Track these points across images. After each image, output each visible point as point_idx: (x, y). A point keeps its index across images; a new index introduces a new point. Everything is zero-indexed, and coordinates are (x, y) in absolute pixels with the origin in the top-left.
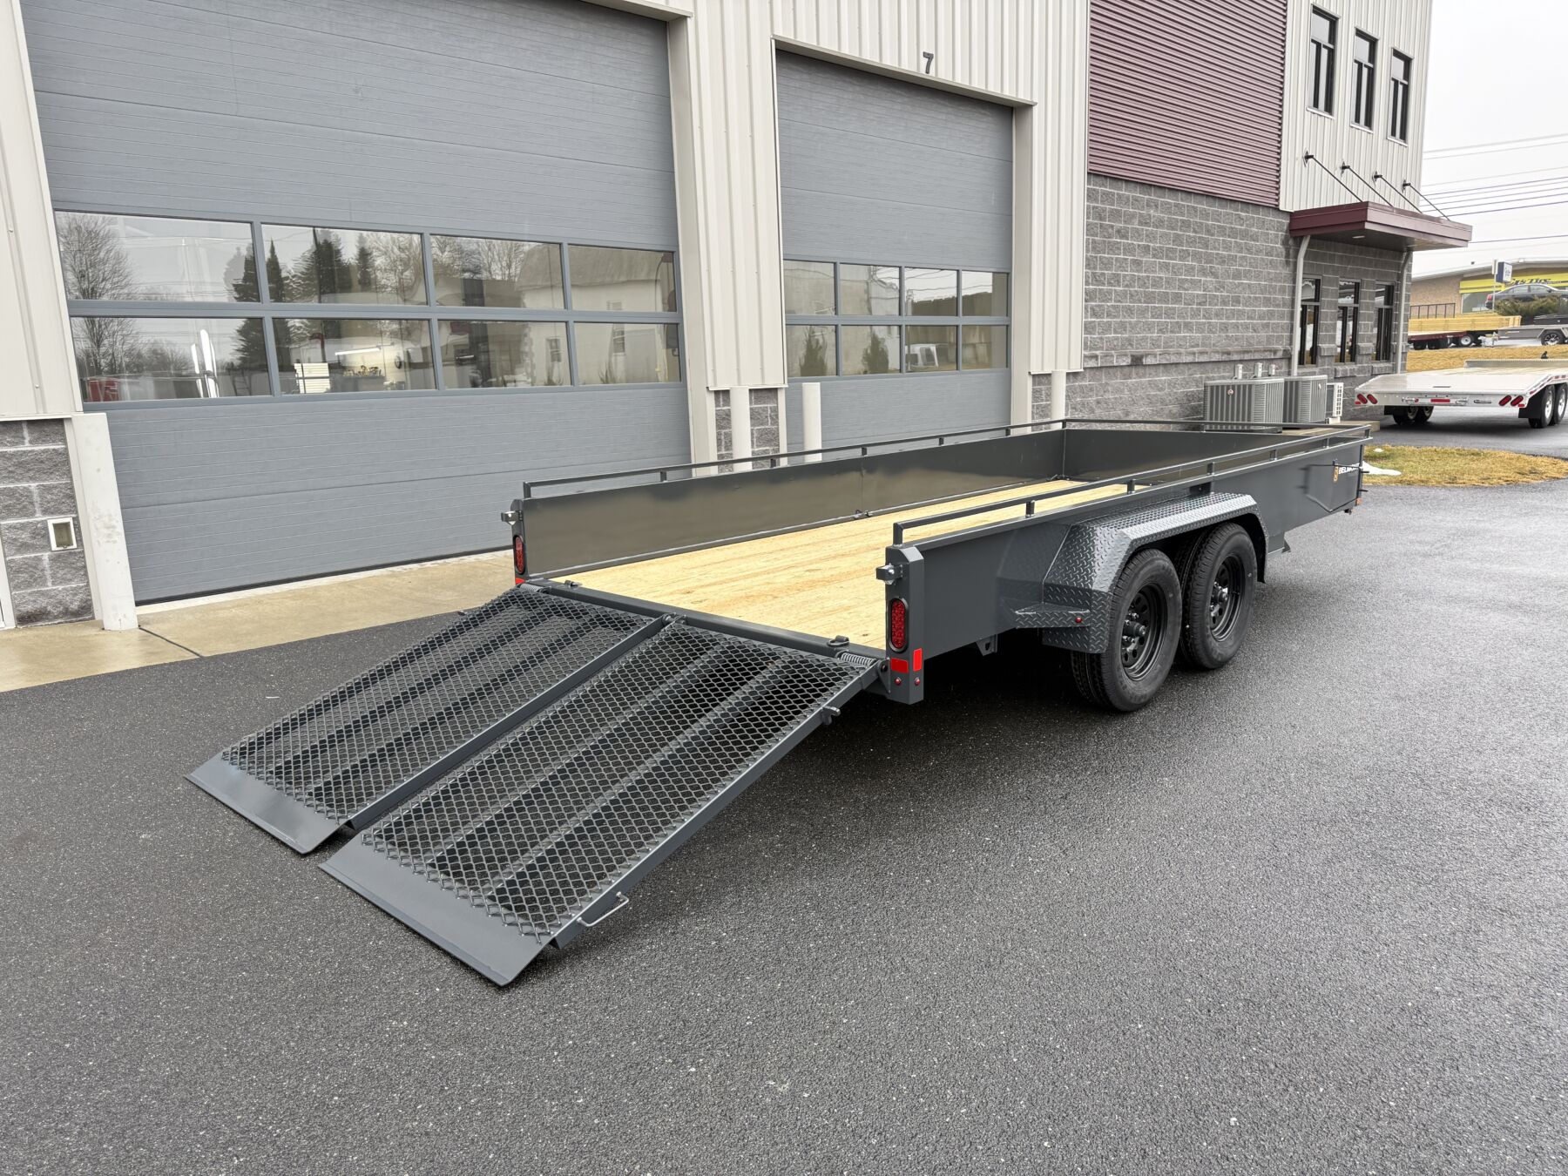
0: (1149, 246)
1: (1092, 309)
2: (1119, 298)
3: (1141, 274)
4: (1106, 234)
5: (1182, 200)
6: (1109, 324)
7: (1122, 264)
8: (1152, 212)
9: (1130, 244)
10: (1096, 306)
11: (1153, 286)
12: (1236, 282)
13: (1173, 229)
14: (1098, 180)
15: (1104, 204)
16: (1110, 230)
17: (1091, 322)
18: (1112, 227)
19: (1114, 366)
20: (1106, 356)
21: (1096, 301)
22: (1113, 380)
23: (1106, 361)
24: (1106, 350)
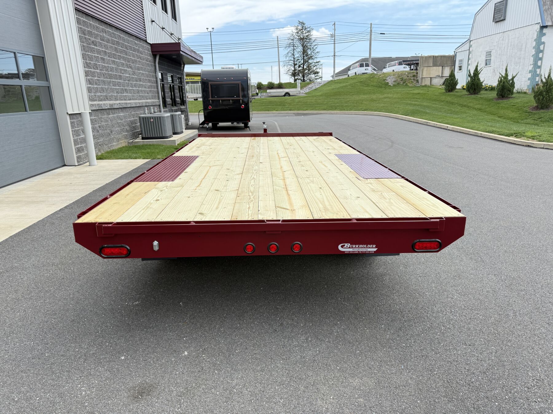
0: (106, 51)
1: (89, 80)
2: (99, 76)
3: (105, 65)
4: (88, 43)
5: (115, 31)
6: (97, 88)
7: (97, 59)
8: (104, 34)
9: (98, 50)
10: (91, 79)
11: (111, 71)
12: (139, 72)
13: (114, 45)
14: (81, 14)
15: (84, 27)
16: (89, 41)
17: (90, 87)
18: (90, 39)
19: (103, 109)
20: (99, 104)
21: (90, 77)
22: (103, 116)
23: (99, 107)
24: (98, 101)
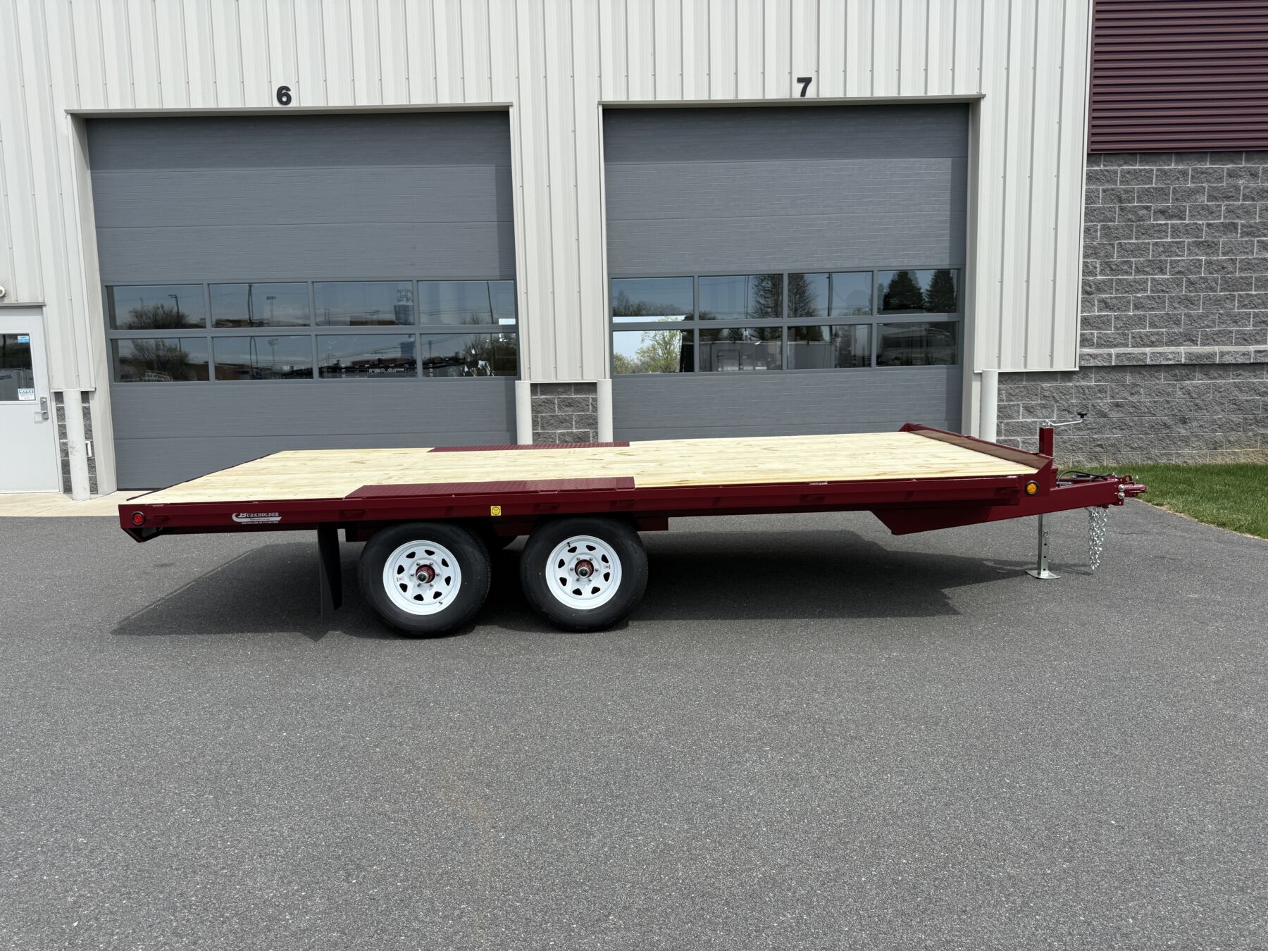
0: (1237, 224)
1: (1103, 301)
2: (1159, 287)
3: (1215, 258)
4: (1130, 216)
6: (1141, 319)
7: (1167, 249)
9: (1187, 225)
10: (1111, 298)
11: (1245, 270)
14: (1113, 158)
15: (1129, 184)
16: (1144, 212)
17: (1098, 317)
18: (1148, 208)
19: (1145, 366)
20: (1128, 354)
21: (1112, 293)
22: (1147, 381)
23: (1128, 359)
24: (1133, 346)
